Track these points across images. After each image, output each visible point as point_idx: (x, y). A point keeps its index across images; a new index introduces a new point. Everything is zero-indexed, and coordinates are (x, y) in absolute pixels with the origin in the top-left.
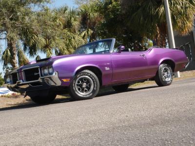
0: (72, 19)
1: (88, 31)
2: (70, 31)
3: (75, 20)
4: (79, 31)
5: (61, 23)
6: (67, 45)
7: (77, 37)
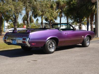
0: (53, 4)
1: (59, 10)
2: (52, 9)
3: (54, 5)
4: (55, 10)
5: (49, 6)
6: (50, 16)
7: (54, 12)
